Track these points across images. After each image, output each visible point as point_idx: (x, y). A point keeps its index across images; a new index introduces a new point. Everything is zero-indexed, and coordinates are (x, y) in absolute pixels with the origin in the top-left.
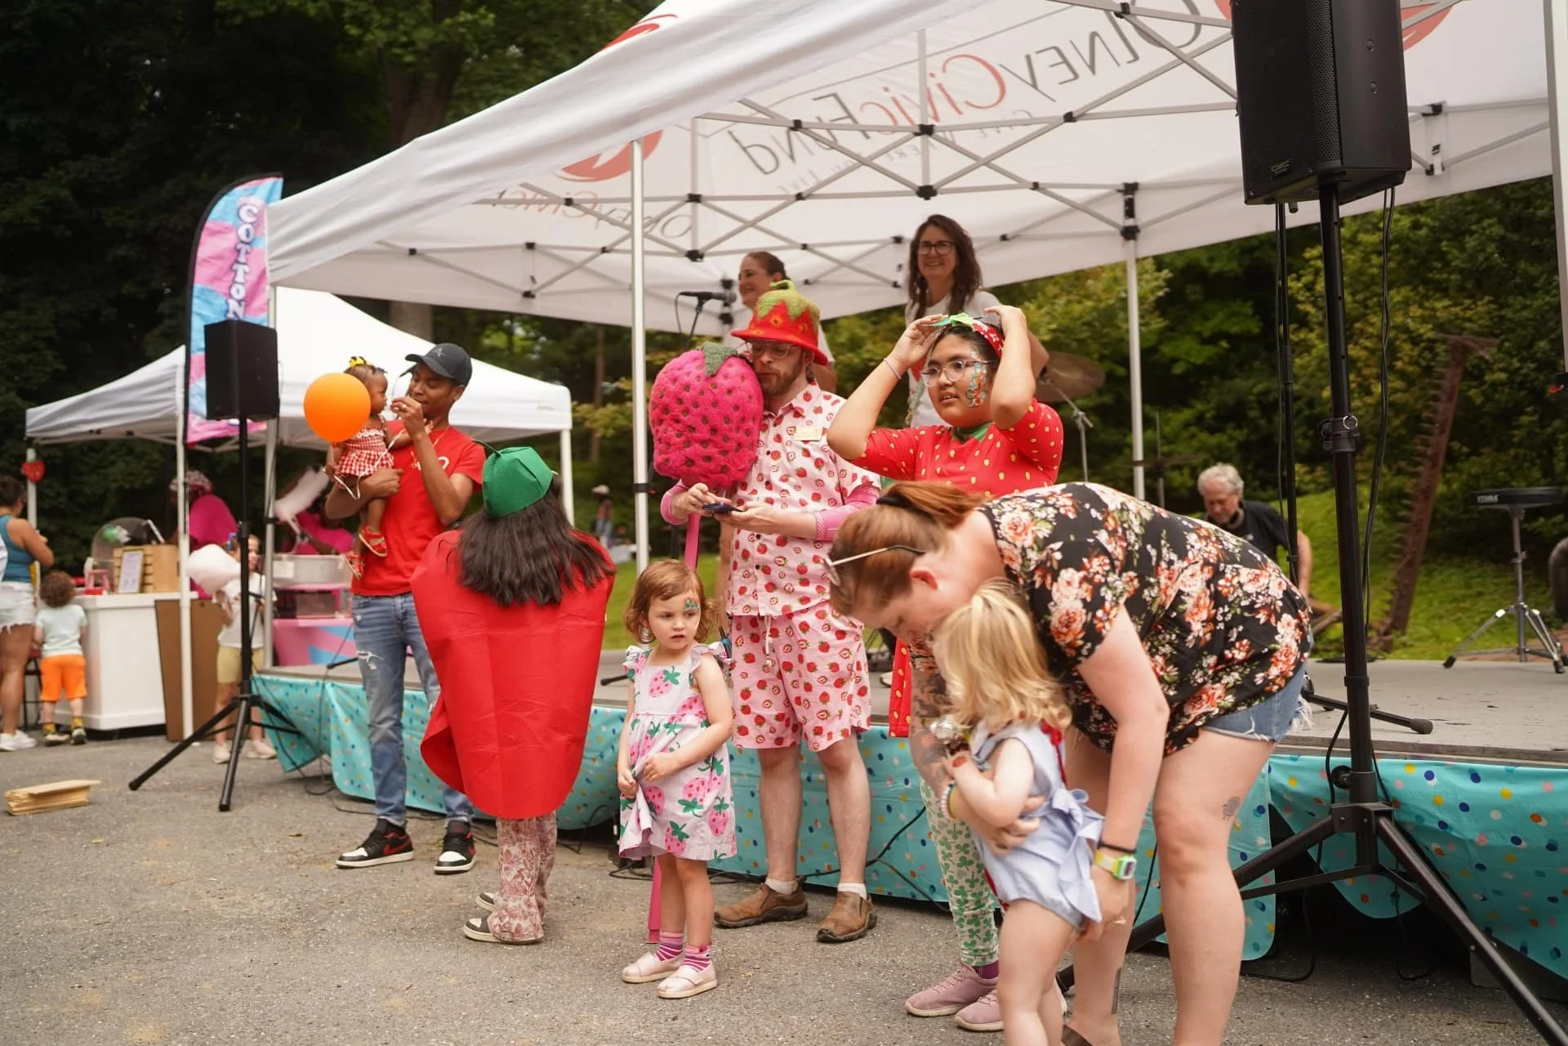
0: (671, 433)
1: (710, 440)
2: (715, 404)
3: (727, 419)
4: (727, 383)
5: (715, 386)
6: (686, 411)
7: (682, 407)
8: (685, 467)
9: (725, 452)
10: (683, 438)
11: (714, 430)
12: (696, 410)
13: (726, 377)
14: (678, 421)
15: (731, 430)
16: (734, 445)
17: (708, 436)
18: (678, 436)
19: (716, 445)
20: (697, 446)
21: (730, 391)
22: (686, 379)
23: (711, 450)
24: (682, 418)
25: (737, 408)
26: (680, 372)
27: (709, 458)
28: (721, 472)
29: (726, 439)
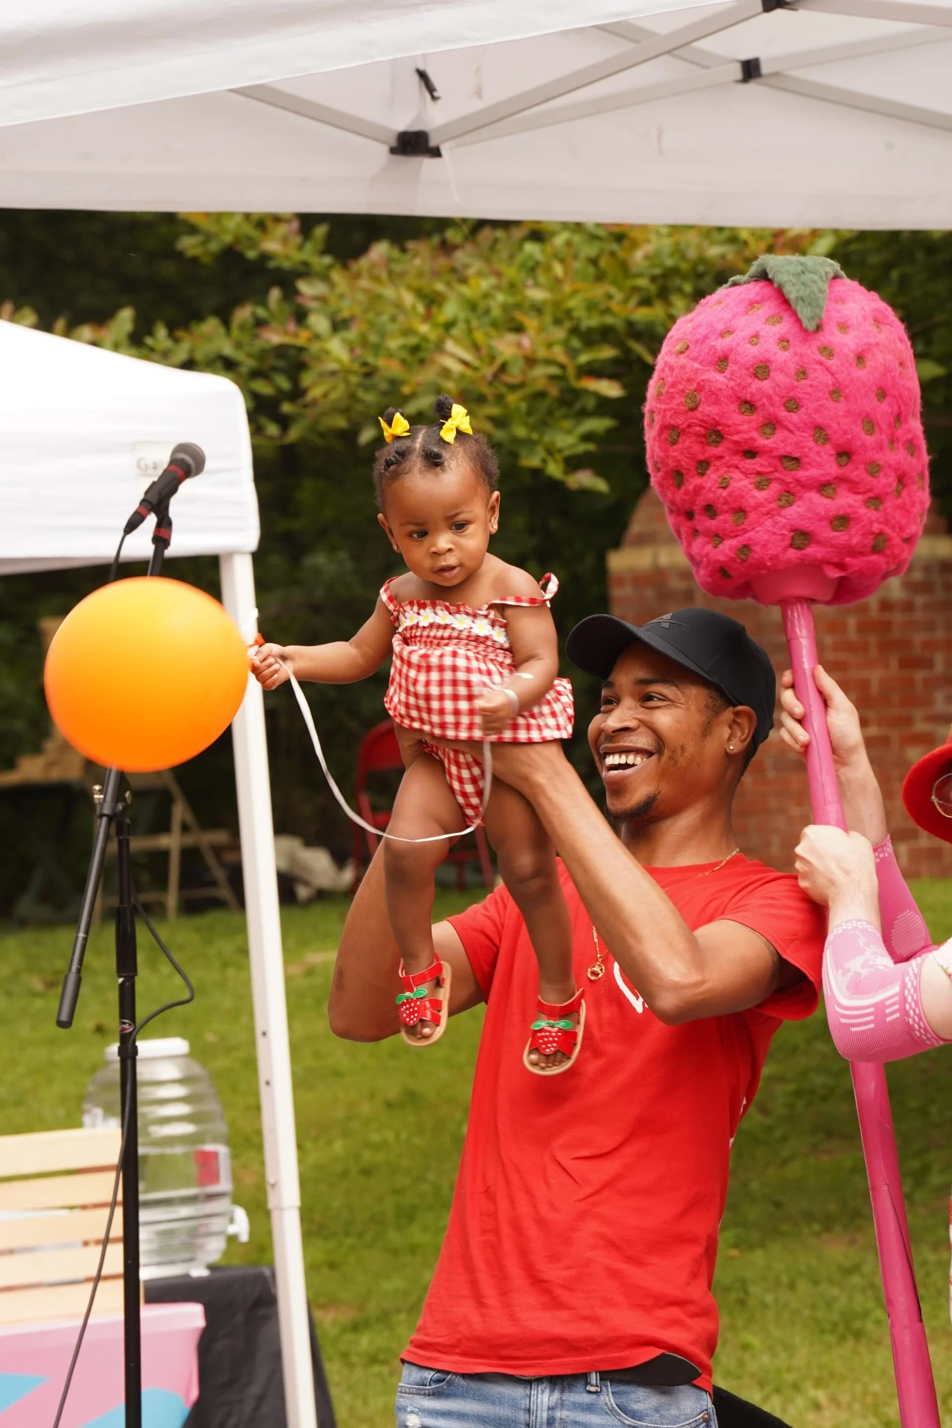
0: (741, 483)
1: (841, 480)
2: (837, 391)
3: (869, 422)
4: (848, 342)
5: (828, 351)
6: (773, 423)
7: (757, 418)
8: (792, 554)
9: (876, 499)
10: (775, 487)
11: (845, 453)
12: (795, 417)
13: (844, 326)
14: (751, 453)
15: (880, 447)
16: (892, 479)
17: (831, 469)
18: (759, 487)
19: (854, 487)
20: (814, 497)
21: (860, 358)
22: (752, 351)
23: (845, 500)
24: (762, 441)
25: (882, 393)
26: (728, 340)
27: (843, 520)
28: (874, 550)
29: (873, 468)
